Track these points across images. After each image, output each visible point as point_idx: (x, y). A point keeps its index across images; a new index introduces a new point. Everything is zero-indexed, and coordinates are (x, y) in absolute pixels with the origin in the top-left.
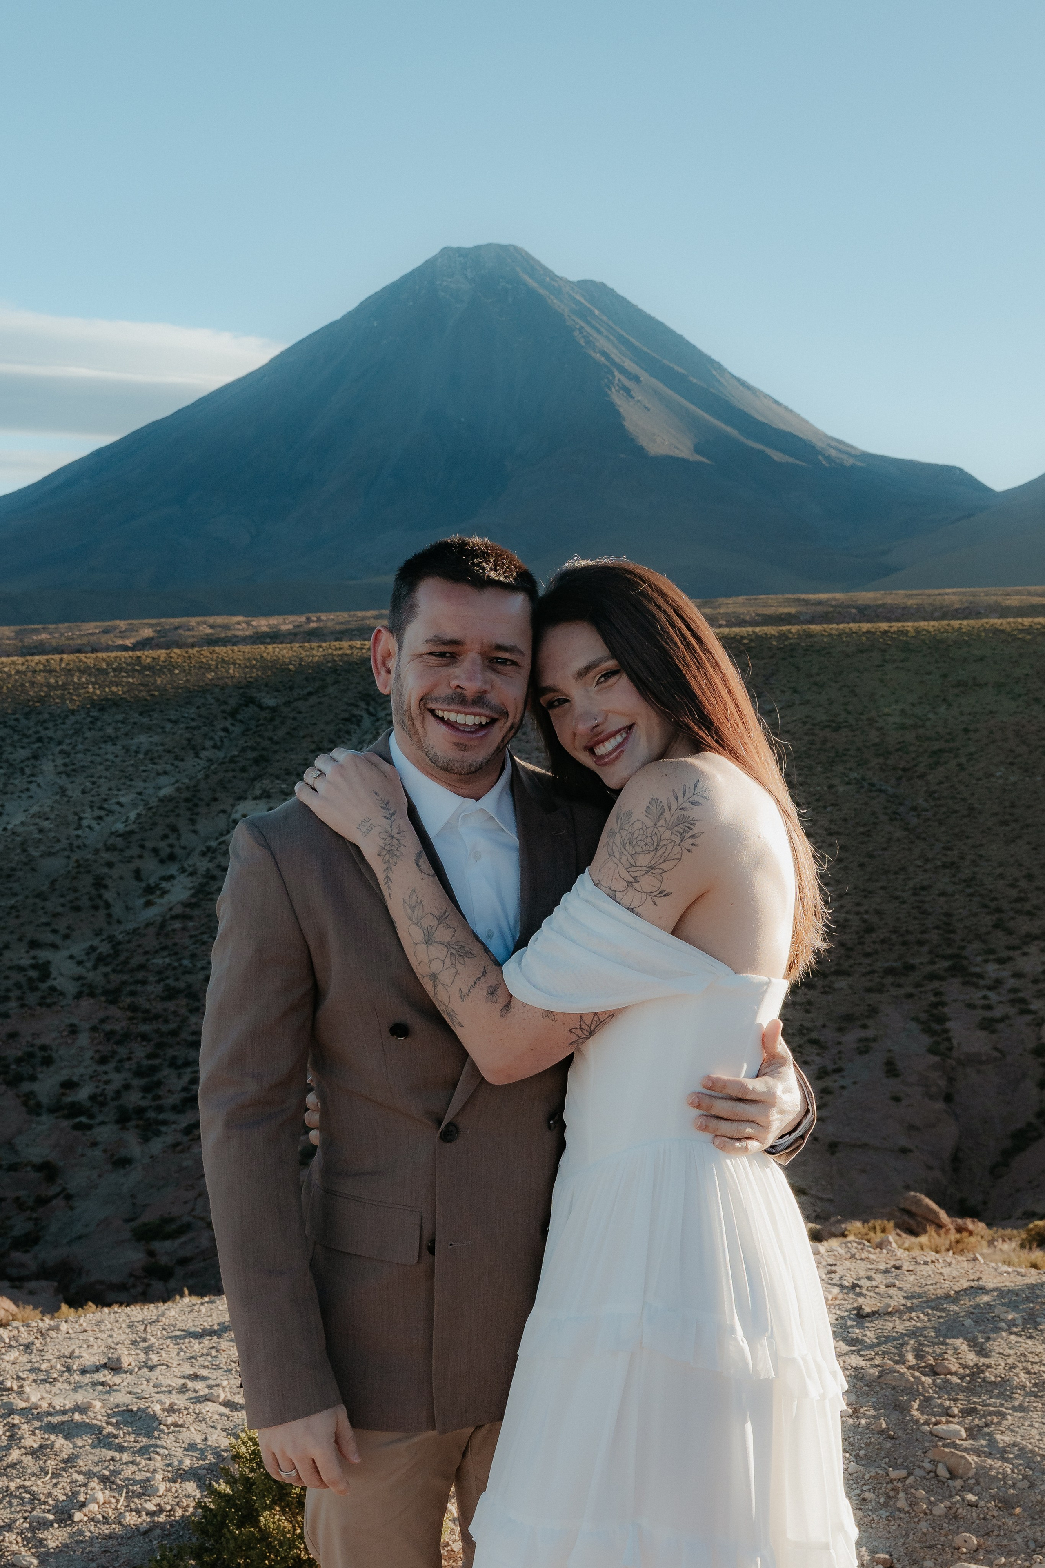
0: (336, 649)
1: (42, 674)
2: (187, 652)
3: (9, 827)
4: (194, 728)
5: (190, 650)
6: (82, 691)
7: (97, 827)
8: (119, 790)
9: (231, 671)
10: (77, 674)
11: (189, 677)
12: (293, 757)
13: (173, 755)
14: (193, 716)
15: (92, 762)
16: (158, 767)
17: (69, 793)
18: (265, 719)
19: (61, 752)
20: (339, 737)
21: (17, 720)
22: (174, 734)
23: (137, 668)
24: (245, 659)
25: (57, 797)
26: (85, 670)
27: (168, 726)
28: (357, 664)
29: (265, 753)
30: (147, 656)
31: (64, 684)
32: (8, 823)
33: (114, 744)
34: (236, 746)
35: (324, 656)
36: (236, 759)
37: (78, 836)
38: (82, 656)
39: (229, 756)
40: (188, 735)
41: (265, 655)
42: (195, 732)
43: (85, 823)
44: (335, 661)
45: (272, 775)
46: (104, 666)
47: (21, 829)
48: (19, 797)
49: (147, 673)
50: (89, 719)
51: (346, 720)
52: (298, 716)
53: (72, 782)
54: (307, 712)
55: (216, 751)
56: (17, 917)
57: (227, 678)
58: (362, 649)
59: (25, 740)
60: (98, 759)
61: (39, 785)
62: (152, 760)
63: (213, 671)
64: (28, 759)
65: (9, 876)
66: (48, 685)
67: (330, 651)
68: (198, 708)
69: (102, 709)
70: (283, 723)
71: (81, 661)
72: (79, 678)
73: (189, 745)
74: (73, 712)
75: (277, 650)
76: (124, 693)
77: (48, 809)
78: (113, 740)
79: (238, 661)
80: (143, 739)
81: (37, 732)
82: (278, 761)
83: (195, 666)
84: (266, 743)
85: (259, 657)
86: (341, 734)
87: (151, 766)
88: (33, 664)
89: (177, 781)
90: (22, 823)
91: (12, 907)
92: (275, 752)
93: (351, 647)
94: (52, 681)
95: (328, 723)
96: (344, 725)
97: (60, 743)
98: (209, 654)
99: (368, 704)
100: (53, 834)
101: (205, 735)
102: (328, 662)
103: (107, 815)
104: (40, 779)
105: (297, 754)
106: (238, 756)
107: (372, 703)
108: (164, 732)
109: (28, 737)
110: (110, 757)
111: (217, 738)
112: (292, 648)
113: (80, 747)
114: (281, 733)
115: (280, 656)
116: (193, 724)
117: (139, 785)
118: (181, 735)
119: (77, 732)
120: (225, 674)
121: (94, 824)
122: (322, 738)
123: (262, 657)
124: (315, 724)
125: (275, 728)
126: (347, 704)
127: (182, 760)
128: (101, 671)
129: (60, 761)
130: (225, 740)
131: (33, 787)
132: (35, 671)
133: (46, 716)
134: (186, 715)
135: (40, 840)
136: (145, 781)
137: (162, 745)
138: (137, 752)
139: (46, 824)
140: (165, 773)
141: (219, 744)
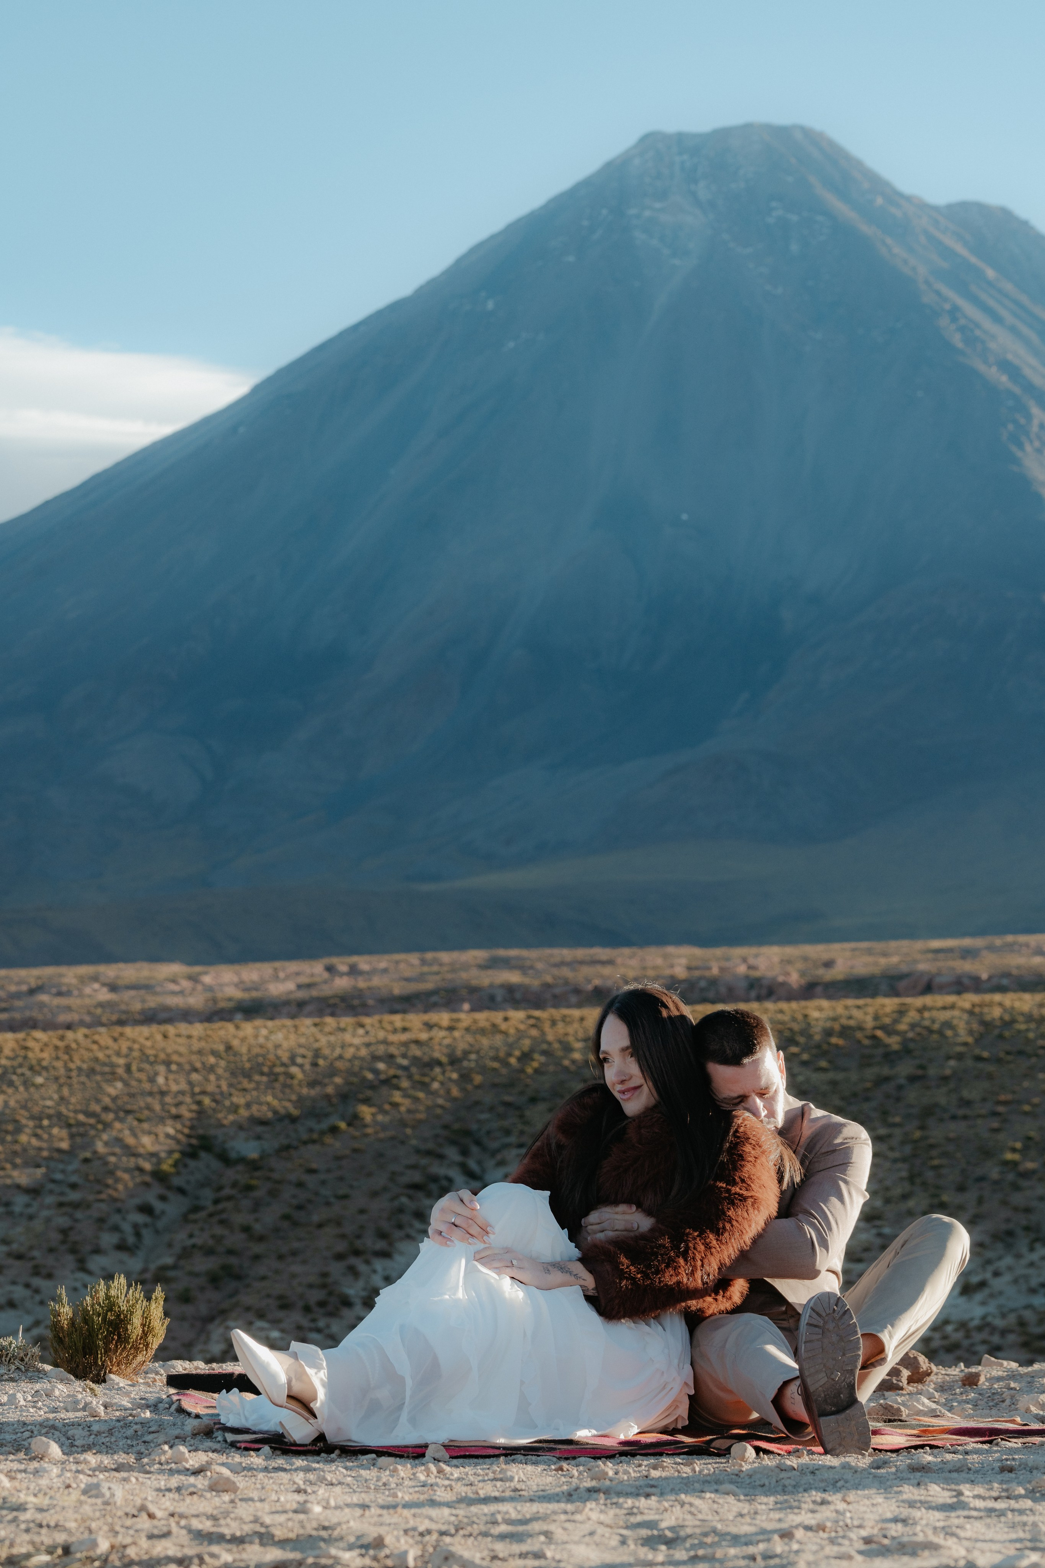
0: (395, 1031)
2: (62, 1038)
4: (76, 1205)
5: (70, 1035)
9: (161, 1080)
11: (66, 1091)
12: (297, 1268)
13: (30, 1264)
14: (74, 1179)
18: (234, 1185)
20: (400, 1227)
22: (31, 1218)
24: (192, 1052)
28: (439, 1063)
29: (233, 1261)
34: (170, 1245)
35: (368, 1045)
36: (171, 1274)
39: (153, 1267)
40: (63, 1221)
41: (235, 1043)
42: (79, 1215)
44: (392, 1056)
45: (248, 1309)
51: (416, 1187)
52: (309, 1179)
54: (329, 1171)
55: (124, 1256)
57: (151, 1094)
58: (451, 1029)
63: (121, 1079)
67: (381, 1035)
70: (273, 1194)
73: (64, 1242)
75: (264, 1032)
79: (175, 1058)
82: (264, 1278)
83: (79, 1069)
84: (236, 1239)
85: (221, 1048)
86: (405, 1218)
89: (37, 1323)
92: (257, 1258)
93: (429, 1026)
95: (374, 1194)
96: (410, 1197)
98: (110, 1042)
99: (465, 1152)
101: (101, 1220)
102: (375, 1058)
105: (304, 1262)
106: (174, 1267)
107: (474, 1149)
108: (10, 1214)
111: (127, 1228)
112: (296, 1027)
114: (270, 1216)
115: (270, 1045)
116: (74, 1196)
118: (48, 1220)
120: (147, 1086)
122: (362, 1227)
123: (229, 1048)
124: (345, 1197)
125: (257, 1206)
126: (418, 1151)
127: (49, 1276)
130: (145, 1232)
134: (59, 1176)
141: (131, 1240)
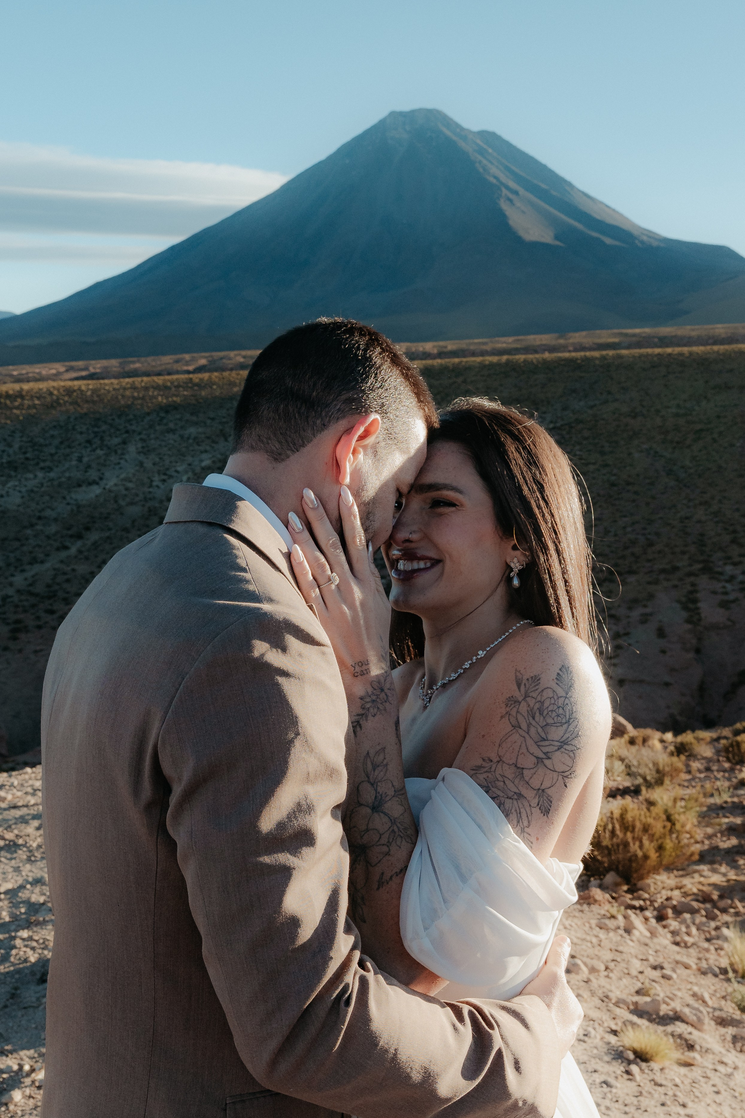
1: (130, 390)
3: (107, 487)
5: (224, 373)
6: (154, 400)
7: (162, 487)
8: (177, 462)
10: (151, 390)
11: (222, 390)
15: (160, 445)
16: (202, 448)
17: (145, 465)
19: (141, 439)
21: (113, 420)
22: (212, 426)
23: (190, 385)
25: (137, 468)
26: (157, 387)
27: (209, 422)
30: (196, 378)
31: (143, 396)
32: (106, 484)
33: (174, 434)
37: (150, 492)
38: (155, 378)
40: (221, 427)
43: (154, 484)
46: (169, 384)
47: (114, 488)
48: (114, 468)
49: (196, 388)
50: (158, 419)
53: (147, 458)
56: (111, 543)
59: (118, 432)
60: (163, 443)
61: (126, 461)
62: (198, 444)
64: (119, 444)
65: (106, 518)
66: (134, 398)
68: (228, 410)
69: (167, 412)
71: (154, 381)
72: (153, 392)
74: (148, 414)
76: (181, 401)
77: (131, 475)
78: (173, 431)
80: (192, 431)
81: (125, 427)
87: (196, 447)
88: (124, 384)
89: (213, 456)
90: (116, 485)
91: (108, 538)
94: (136, 394)
97: (140, 434)
100: (134, 491)
103: (169, 478)
104: (127, 457)
108: (206, 425)
109: (118, 430)
110: (172, 442)
113: (152, 436)
116: (224, 420)
117: (189, 459)
119: (151, 427)
121: (160, 484)
127: (217, 443)
128: (166, 388)
129: (140, 445)
131: (122, 462)
132: (125, 389)
133: (131, 417)
134: (220, 414)
135: (126, 495)
136: (193, 456)
137: (205, 433)
138: (188, 438)
139: (130, 485)
140: (206, 451)
